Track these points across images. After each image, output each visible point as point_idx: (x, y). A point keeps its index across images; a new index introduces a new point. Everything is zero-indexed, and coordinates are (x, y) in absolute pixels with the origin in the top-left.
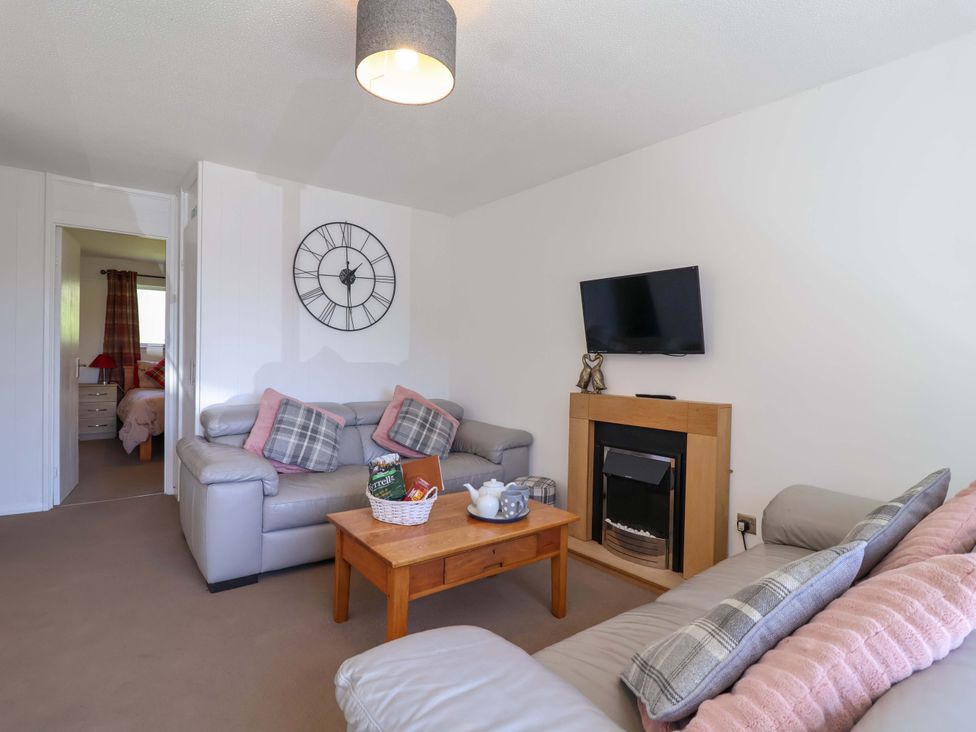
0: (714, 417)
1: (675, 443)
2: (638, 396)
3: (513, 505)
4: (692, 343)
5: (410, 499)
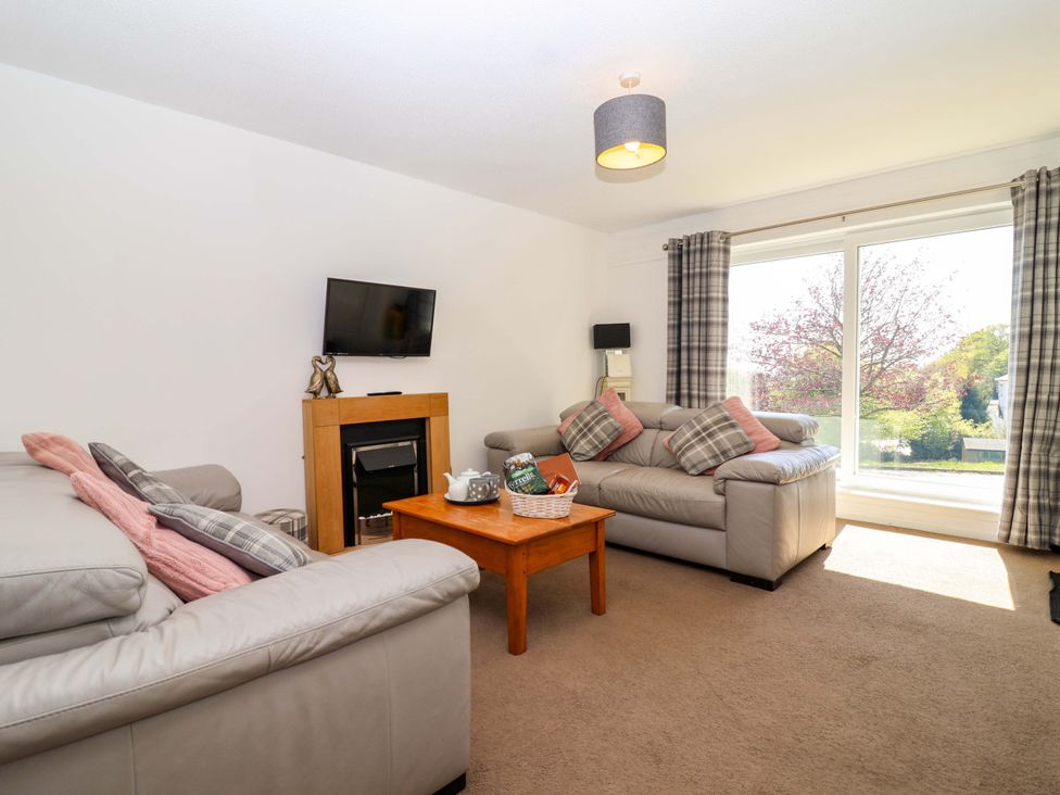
0: (440, 402)
1: (416, 428)
2: (369, 395)
3: (480, 489)
4: (421, 347)
5: (553, 493)
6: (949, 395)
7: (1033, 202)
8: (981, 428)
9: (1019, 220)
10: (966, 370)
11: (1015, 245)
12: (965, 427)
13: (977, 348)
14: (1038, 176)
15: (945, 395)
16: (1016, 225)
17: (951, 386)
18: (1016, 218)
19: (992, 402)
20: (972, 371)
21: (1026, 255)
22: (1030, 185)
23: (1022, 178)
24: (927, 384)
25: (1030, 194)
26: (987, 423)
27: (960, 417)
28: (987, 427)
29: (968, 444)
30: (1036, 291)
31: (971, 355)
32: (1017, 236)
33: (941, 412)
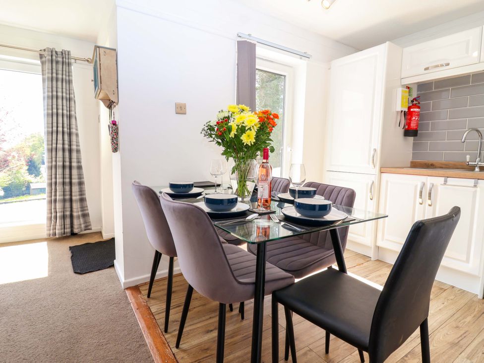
6: (22, 163)
7: (50, 65)
8: (38, 178)
9: (44, 72)
10: (29, 151)
11: (43, 85)
12: (30, 178)
13: (34, 141)
14: (52, 52)
15: (19, 163)
16: (43, 74)
17: (22, 159)
18: (43, 71)
19: (42, 166)
20: (32, 151)
21: (48, 91)
22: (48, 55)
23: (45, 50)
24: (9, 158)
25: (48, 60)
26: (40, 176)
27: (28, 174)
28: (41, 178)
29: (33, 186)
30: (53, 110)
31: (31, 144)
32: (44, 80)
33: (18, 172)
